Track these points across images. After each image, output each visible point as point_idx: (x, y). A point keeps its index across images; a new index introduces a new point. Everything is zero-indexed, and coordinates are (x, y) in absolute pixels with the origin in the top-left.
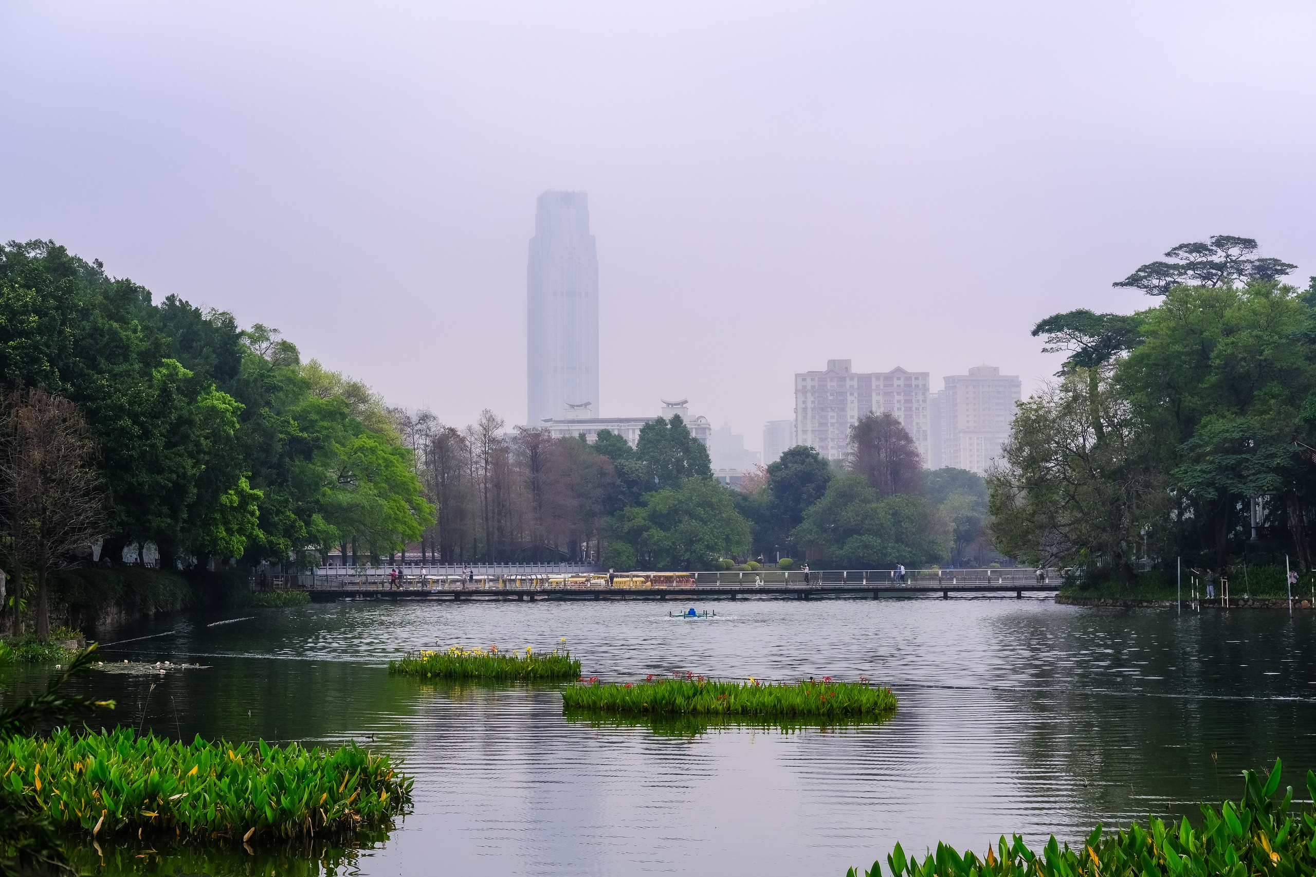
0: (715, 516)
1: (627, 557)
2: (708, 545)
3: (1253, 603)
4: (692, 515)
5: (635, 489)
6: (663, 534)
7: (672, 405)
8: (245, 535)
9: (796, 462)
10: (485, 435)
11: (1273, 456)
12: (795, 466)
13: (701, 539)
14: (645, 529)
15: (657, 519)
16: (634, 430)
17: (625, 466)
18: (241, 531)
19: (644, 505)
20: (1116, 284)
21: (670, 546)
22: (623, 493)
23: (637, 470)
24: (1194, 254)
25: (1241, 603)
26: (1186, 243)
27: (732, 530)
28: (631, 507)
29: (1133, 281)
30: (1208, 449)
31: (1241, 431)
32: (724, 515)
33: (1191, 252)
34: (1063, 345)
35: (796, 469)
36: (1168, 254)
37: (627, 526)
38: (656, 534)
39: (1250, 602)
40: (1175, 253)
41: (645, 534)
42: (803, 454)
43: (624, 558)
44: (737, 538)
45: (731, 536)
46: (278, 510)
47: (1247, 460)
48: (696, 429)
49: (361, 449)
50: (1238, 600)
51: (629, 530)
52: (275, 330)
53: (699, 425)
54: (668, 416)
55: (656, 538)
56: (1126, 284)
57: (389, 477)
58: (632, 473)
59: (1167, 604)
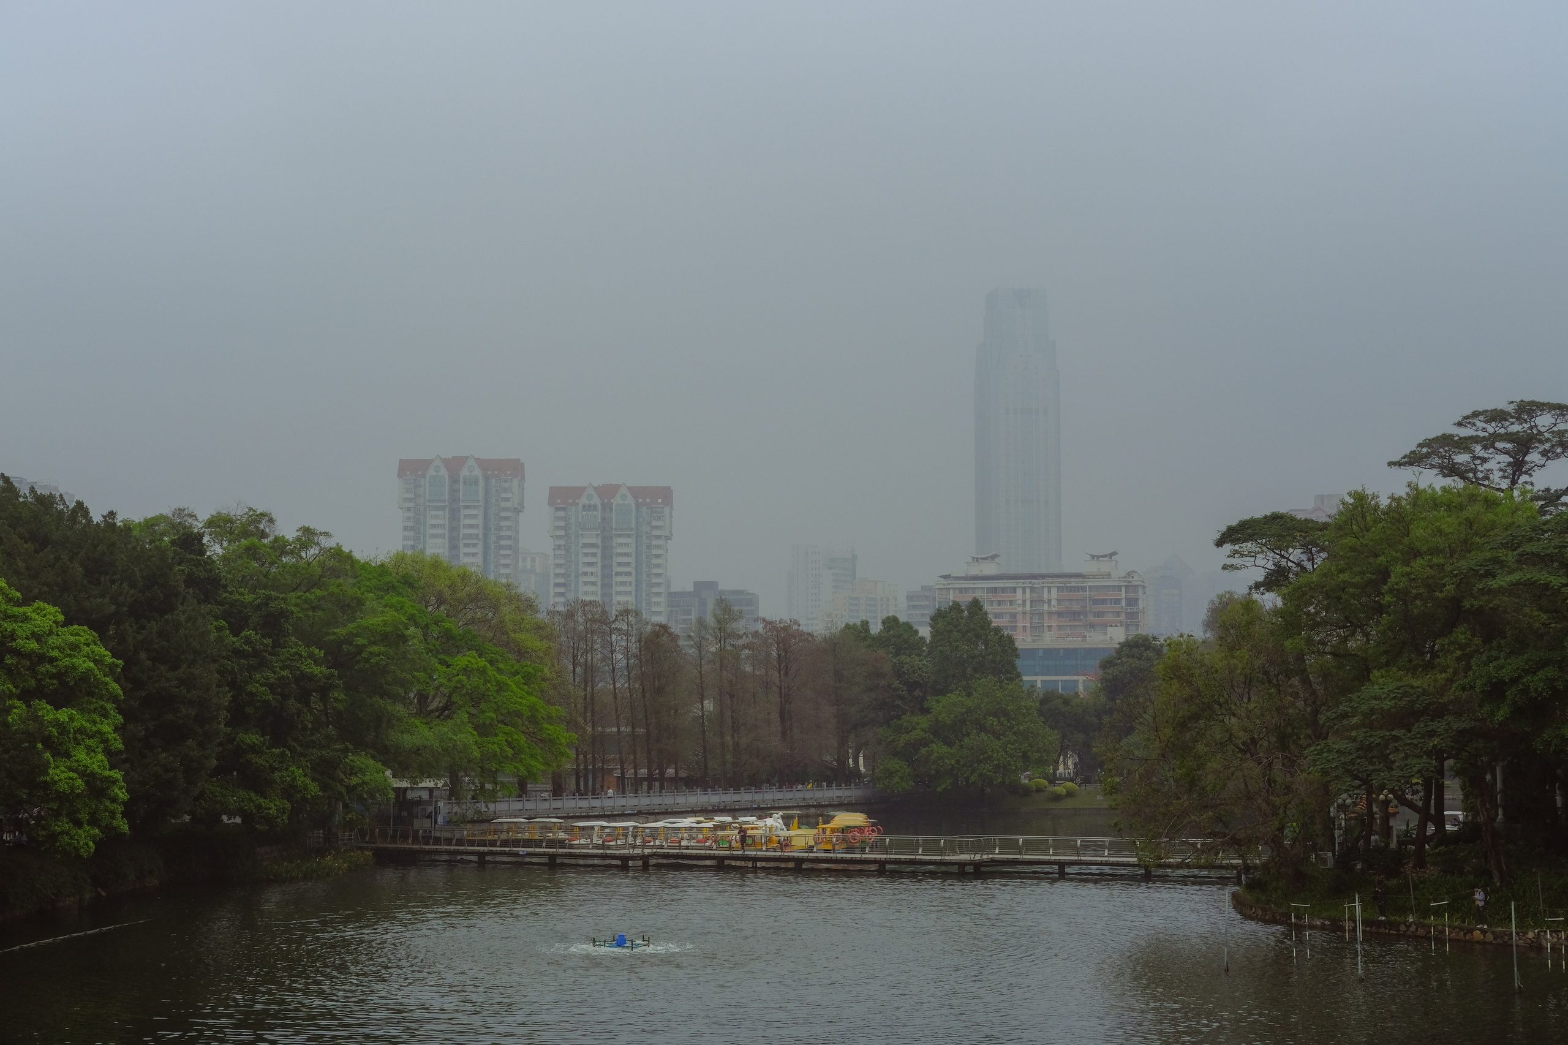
0: (1011, 728)
1: (901, 778)
2: (999, 764)
3: (1417, 930)
4: (982, 728)
5: (917, 693)
6: (945, 749)
7: (1098, 557)
8: (99, 827)
9: (1133, 657)
10: (720, 629)
11: (1432, 734)
12: (1131, 660)
13: (990, 757)
14: (925, 743)
15: (938, 731)
16: (1049, 589)
17: (906, 663)
18: (94, 821)
19: (926, 711)
20: (1390, 464)
21: (953, 766)
22: (901, 697)
23: (920, 669)
24: (1493, 424)
25: (1403, 928)
26: (1481, 410)
27: (1031, 746)
28: (912, 713)
29: (1413, 460)
30: (1355, 720)
31: (1394, 698)
32: (1021, 728)
33: (1488, 422)
34: (1248, 561)
35: (1130, 665)
36: (1460, 424)
37: (904, 738)
38: (938, 749)
39: (1413, 929)
40: (1470, 423)
41: (923, 751)
42: (1143, 645)
43: (897, 779)
44: (1036, 755)
45: (1029, 754)
46: (271, 766)
47: (1396, 739)
48: (1126, 586)
49: (466, 670)
50: (1399, 924)
51: (906, 744)
52: (326, 534)
53: (1130, 582)
54: (965, 599)
55: (935, 754)
56: (1404, 464)
57: (500, 704)
58: (914, 672)
59: (1318, 923)
